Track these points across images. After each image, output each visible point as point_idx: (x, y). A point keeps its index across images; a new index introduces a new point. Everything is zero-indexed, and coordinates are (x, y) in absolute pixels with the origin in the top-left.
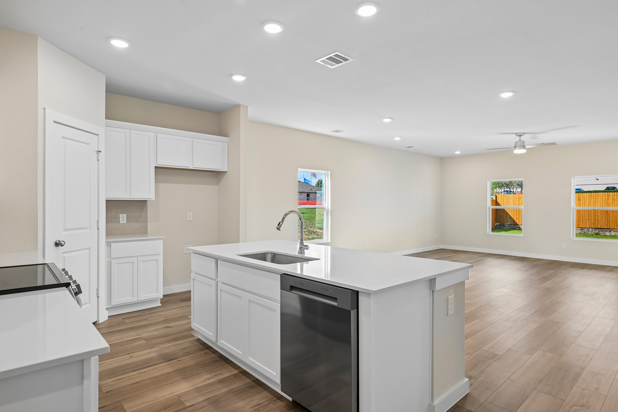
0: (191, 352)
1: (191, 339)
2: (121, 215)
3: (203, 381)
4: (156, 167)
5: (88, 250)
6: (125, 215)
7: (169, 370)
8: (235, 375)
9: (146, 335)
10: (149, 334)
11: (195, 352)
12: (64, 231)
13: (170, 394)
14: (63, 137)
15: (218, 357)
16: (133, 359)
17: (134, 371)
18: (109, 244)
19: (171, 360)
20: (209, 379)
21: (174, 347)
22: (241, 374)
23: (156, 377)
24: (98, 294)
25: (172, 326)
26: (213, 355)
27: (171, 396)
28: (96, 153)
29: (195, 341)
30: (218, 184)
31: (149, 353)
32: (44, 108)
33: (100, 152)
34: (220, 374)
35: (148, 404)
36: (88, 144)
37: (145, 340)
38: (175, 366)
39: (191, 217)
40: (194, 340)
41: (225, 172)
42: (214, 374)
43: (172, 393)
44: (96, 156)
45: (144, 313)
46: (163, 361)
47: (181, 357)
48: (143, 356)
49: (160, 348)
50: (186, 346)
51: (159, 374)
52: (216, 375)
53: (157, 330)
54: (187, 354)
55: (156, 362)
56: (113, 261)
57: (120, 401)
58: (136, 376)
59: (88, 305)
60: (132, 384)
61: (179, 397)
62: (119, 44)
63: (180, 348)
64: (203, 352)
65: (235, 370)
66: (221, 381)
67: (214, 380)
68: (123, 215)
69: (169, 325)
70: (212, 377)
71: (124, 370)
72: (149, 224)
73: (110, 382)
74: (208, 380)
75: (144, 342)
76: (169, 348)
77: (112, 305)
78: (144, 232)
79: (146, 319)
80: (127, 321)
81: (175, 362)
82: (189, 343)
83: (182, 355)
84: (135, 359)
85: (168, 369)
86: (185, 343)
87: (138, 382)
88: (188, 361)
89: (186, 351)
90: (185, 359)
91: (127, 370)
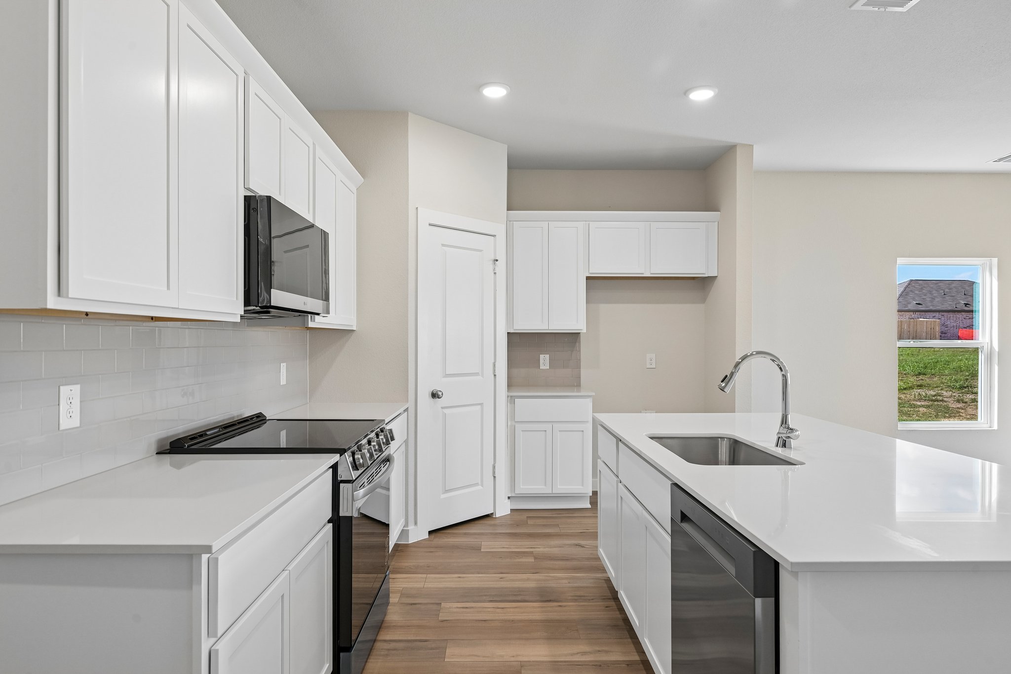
0: (586, 598)
1: (599, 575)
2: (542, 356)
3: (572, 655)
4: (588, 278)
5: (480, 406)
6: (547, 356)
7: (537, 616)
8: (629, 664)
9: (541, 550)
10: (547, 549)
11: (592, 599)
12: (443, 377)
13: (513, 657)
14: (443, 245)
15: (623, 620)
16: (502, 583)
17: (491, 601)
18: (511, 400)
19: (550, 601)
20: (584, 653)
21: (566, 581)
22: (641, 665)
23: (512, 621)
24: (494, 473)
25: (586, 545)
26: (617, 614)
27: (512, 659)
28: (491, 262)
29: (605, 580)
30: (703, 300)
31: (528, 579)
32: (417, 208)
33: (497, 260)
34: (607, 652)
35: (476, 659)
36: (481, 251)
37: (535, 558)
38: (547, 614)
39: (654, 361)
40: (601, 578)
41: (712, 279)
42: (597, 649)
43: (517, 656)
44: (491, 267)
45: (560, 514)
46: (538, 598)
47: (566, 600)
48: (517, 583)
49: (547, 576)
50: (585, 585)
51: (520, 617)
52: (599, 651)
53: (560, 547)
54: (577, 599)
55: (527, 598)
56: (517, 425)
57: (447, 640)
58: (489, 610)
59: (480, 487)
60: (476, 620)
61: (522, 667)
62: (495, 93)
63: (575, 585)
64: (602, 603)
65: (636, 654)
66: (600, 666)
67: (592, 659)
68: (544, 355)
69: (582, 542)
70: (590, 653)
71: (482, 596)
72: (584, 373)
73: (455, 608)
74: (582, 655)
75: (532, 560)
76: (560, 580)
77: (516, 492)
78: (575, 383)
79: (557, 525)
80: (530, 522)
81: (552, 607)
82: (592, 581)
83: (570, 598)
84: (505, 583)
85: (536, 614)
86: (586, 580)
87: (485, 621)
88: (571, 611)
89: (579, 593)
90: (569, 606)
91: (485, 597)
